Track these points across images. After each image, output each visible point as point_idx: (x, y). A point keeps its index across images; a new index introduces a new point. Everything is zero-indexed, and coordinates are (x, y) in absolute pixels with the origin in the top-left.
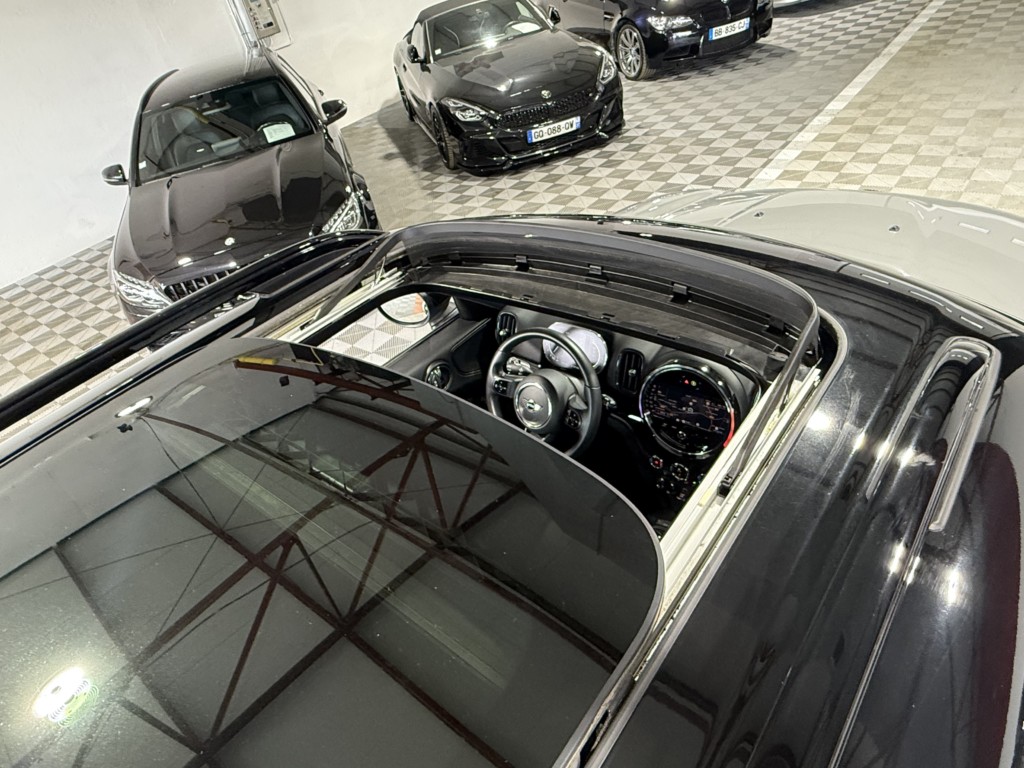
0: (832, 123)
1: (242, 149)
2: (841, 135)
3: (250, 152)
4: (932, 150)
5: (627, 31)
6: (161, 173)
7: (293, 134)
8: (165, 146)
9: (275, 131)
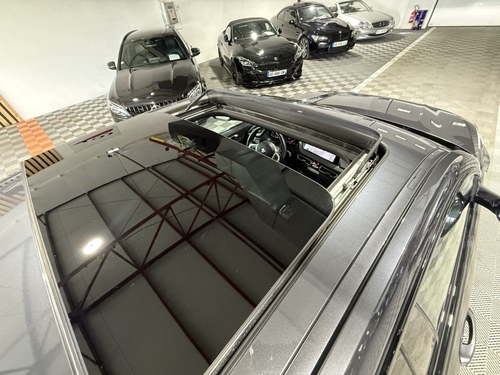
5: (304, 40)
7: (179, 58)
8: (132, 58)
9: (173, 56)
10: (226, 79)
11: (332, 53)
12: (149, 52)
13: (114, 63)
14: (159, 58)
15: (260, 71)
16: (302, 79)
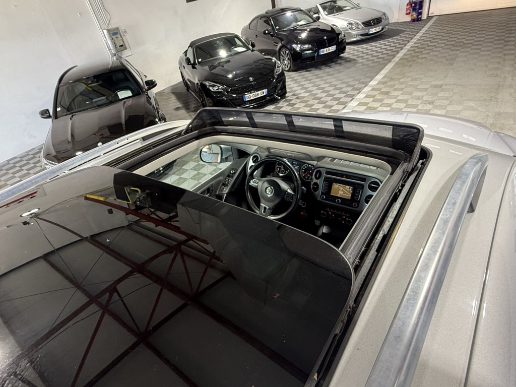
1: (108, 101)
2: (375, 95)
3: (111, 103)
5: (284, 50)
6: (68, 113)
7: (131, 94)
9: (123, 93)
10: (194, 107)
11: (320, 62)
12: (93, 90)
13: (48, 110)
14: (107, 97)
15: (234, 96)
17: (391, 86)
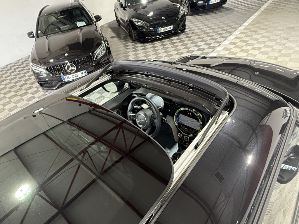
0: (244, 29)
2: (247, 33)
4: (273, 37)
6: (45, 35)
7: (85, 24)
8: (46, 27)
9: (80, 23)
10: (124, 37)
11: (209, 9)
12: (60, 21)
13: (32, 32)
14: (68, 26)
15: (152, 29)
16: (186, 32)
17: (258, 27)
